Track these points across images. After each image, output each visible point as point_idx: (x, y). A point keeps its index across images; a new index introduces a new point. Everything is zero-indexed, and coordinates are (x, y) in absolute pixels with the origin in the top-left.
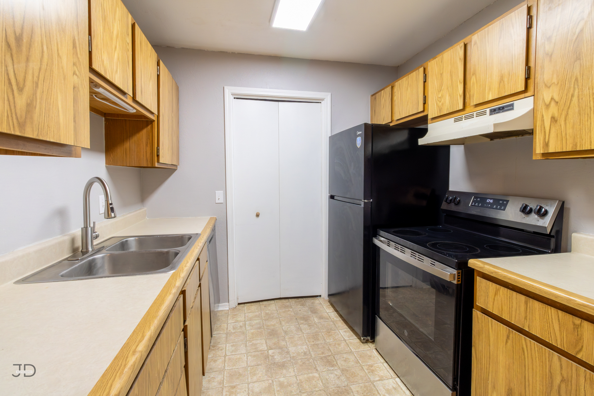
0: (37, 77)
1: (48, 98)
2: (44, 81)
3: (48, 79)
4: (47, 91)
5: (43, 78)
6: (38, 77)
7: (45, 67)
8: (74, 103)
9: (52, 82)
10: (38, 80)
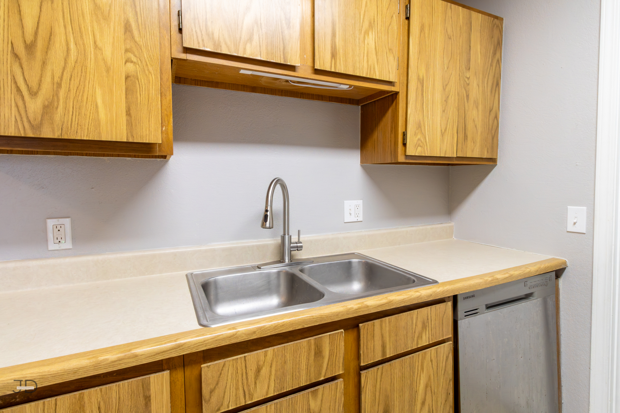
0: (59, 78)
1: (79, 95)
2: (70, 80)
3: (77, 76)
4: (75, 88)
5: (69, 76)
6: (61, 78)
7: (73, 64)
8: (126, 94)
9: (85, 79)
10: (61, 80)
